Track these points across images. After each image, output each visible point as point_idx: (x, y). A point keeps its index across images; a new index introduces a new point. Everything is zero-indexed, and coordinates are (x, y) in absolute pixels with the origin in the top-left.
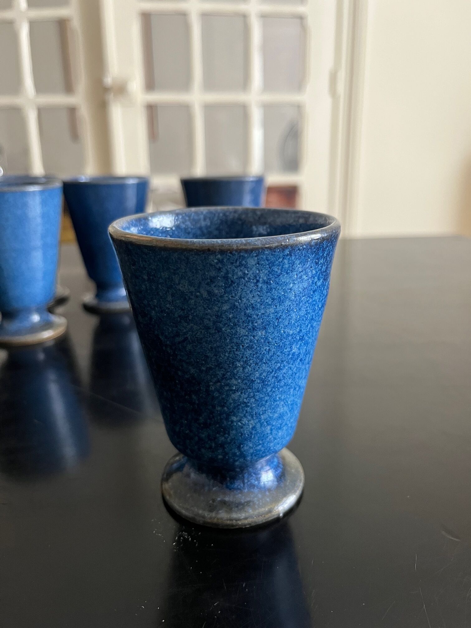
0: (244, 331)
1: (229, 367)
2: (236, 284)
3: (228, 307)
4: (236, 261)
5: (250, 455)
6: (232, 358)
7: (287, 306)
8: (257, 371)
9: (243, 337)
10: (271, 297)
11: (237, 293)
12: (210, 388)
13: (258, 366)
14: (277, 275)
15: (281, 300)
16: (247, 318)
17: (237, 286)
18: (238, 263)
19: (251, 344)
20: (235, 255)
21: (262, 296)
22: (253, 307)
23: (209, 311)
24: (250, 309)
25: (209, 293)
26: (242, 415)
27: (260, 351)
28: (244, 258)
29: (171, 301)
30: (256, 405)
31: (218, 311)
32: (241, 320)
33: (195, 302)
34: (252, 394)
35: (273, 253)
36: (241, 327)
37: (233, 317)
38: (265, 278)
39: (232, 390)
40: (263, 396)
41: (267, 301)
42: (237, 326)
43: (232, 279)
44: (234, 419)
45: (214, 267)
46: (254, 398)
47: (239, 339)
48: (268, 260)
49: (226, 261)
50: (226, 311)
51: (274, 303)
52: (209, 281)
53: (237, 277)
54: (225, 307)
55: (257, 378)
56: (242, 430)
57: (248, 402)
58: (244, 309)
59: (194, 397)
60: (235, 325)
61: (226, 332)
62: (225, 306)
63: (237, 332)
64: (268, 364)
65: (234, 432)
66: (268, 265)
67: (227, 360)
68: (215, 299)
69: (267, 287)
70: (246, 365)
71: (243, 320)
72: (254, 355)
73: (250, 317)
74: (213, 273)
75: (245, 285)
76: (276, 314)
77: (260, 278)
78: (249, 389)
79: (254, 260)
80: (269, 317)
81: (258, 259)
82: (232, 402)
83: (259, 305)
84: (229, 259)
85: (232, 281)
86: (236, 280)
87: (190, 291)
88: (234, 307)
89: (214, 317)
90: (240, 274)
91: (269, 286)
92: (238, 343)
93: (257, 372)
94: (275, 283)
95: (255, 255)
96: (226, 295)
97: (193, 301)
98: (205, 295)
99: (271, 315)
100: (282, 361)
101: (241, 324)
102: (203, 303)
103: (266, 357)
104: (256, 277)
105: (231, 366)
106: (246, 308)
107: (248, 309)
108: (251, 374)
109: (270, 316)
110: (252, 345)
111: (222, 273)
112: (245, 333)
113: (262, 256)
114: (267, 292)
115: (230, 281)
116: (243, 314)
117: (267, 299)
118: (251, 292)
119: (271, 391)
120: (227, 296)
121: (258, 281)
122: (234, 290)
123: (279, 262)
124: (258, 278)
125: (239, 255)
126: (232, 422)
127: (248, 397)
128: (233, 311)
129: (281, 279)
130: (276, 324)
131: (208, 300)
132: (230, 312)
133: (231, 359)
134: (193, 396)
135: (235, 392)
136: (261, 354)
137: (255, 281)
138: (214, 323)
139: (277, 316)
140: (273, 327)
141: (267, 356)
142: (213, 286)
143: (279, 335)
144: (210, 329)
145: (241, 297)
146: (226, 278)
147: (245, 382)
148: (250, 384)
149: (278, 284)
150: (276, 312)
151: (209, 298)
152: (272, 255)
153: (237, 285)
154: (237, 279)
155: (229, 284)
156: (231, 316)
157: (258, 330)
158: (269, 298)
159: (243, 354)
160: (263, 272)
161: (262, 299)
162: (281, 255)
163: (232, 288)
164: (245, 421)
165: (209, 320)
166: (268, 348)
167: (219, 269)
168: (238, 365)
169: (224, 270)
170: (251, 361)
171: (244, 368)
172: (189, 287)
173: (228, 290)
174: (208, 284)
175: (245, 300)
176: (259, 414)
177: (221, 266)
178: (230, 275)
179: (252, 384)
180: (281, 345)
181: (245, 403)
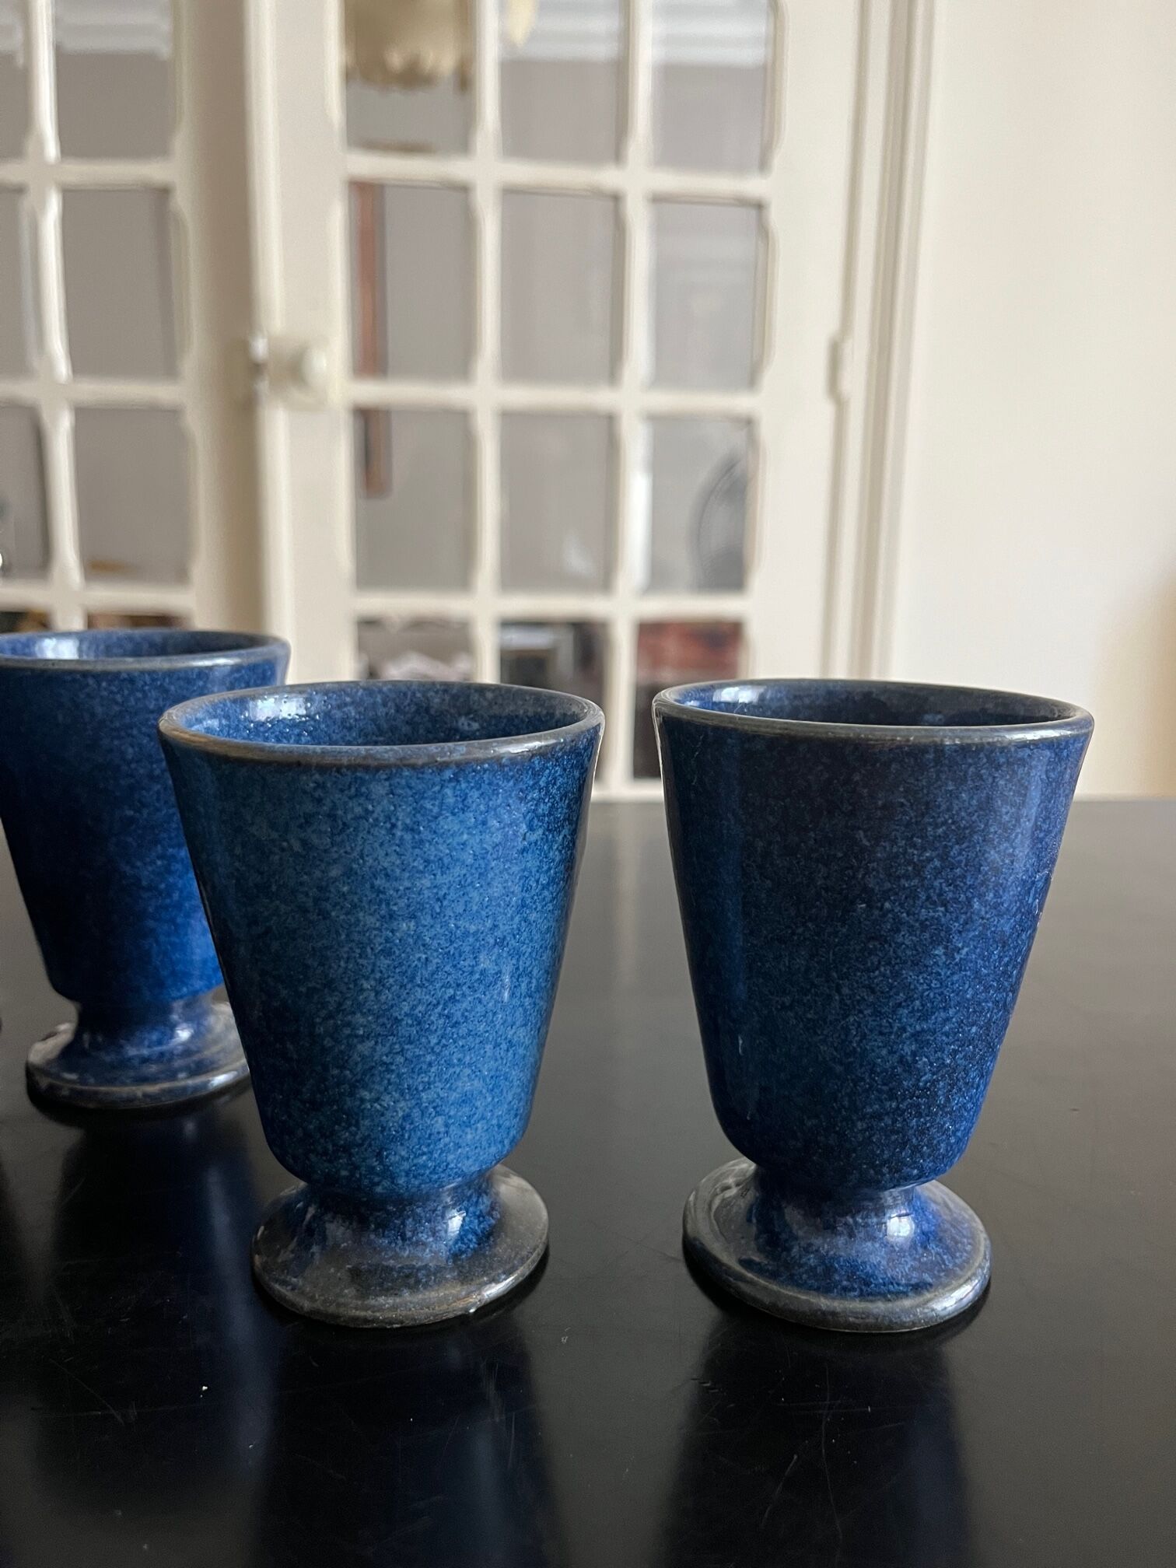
0: (373, 920)
1: (349, 989)
2: (352, 829)
3: (340, 872)
4: (350, 787)
5: (403, 1174)
6: (354, 972)
7: (459, 876)
8: (405, 1000)
9: (371, 932)
10: (422, 858)
11: (356, 845)
12: (317, 1029)
13: (407, 991)
14: (432, 816)
15: (443, 864)
16: (378, 896)
17: (353, 833)
18: (353, 790)
19: (388, 945)
20: (346, 775)
21: (403, 855)
22: (387, 875)
23: (305, 877)
24: (381, 878)
25: (304, 843)
26: (382, 1089)
27: (407, 962)
28: (363, 782)
29: (241, 856)
30: (408, 1070)
31: (321, 879)
32: (365, 898)
33: (281, 859)
34: (397, 1046)
35: (420, 776)
36: (365, 912)
37: (350, 892)
38: (408, 821)
39: (357, 1036)
40: (421, 1053)
41: (415, 864)
42: (359, 909)
43: (344, 820)
44: (366, 1095)
45: (309, 795)
46: (403, 1055)
47: (364, 935)
48: (411, 788)
49: (332, 786)
50: (336, 880)
51: (429, 868)
52: (303, 821)
53: (353, 816)
54: (335, 872)
55: (406, 1015)
56: (382, 1118)
57: (392, 1064)
58: (370, 878)
59: (290, 1046)
60: (355, 906)
61: (338, 919)
62: (333, 869)
63: (358, 920)
64: (426, 988)
65: (367, 1122)
66: (412, 796)
67: (343, 976)
68: (316, 855)
69: (414, 838)
70: (381, 988)
71: (369, 898)
72: (395, 968)
73: (384, 893)
74: (309, 807)
75: (369, 832)
76: (435, 891)
77: (397, 819)
78: (390, 1036)
79: (384, 787)
80: (422, 897)
81: (390, 785)
82: (359, 1059)
83: (398, 871)
84: (335, 783)
85: (344, 824)
86: (352, 822)
87: (271, 838)
88: (349, 873)
89: (315, 890)
90: (358, 810)
91: (417, 837)
92: (362, 943)
93: (405, 1003)
94: (430, 831)
95: (384, 777)
96: (335, 849)
97: (277, 857)
98: (297, 846)
99: (426, 892)
100: (458, 985)
101: (367, 907)
102: (294, 862)
103: (422, 974)
104: (390, 819)
105: (351, 986)
106: (374, 876)
107: (379, 878)
108: (392, 1006)
109: (423, 894)
110: (391, 948)
111: (325, 808)
112: (375, 924)
113: (398, 780)
114: (414, 848)
115: (340, 823)
116: (368, 885)
117: (414, 860)
118: (382, 844)
119: (438, 1043)
120: (336, 852)
121: (394, 826)
122: (348, 840)
123: (434, 792)
124: (393, 820)
125: (354, 776)
126: (362, 1100)
127: (390, 1053)
128: (350, 881)
129: (442, 823)
130: (438, 910)
131: (304, 857)
132: (344, 883)
133: (352, 974)
134: (288, 1043)
135: (363, 1041)
136: (409, 966)
137: (388, 825)
138: (316, 900)
139: (437, 893)
140: (432, 916)
141: (424, 972)
142: (309, 830)
143: (446, 933)
144: (309, 912)
145: (362, 854)
146: (332, 816)
147: (381, 1020)
148: (392, 1026)
149: (435, 832)
150: (435, 887)
151: (304, 853)
152: (418, 778)
153: (354, 831)
154: (352, 819)
155: (340, 828)
156: (345, 889)
157: (400, 918)
158: (419, 859)
159: (374, 964)
160: (403, 810)
161: (404, 861)
162: (437, 779)
163: (346, 837)
164: (387, 1100)
165: (307, 895)
166: (424, 956)
167: (319, 801)
168: (366, 985)
169: (328, 802)
170: (391, 980)
171: (377, 993)
172: (270, 831)
173: (338, 839)
174: (301, 826)
175: (371, 861)
176: (416, 1089)
177: (322, 795)
178: (340, 812)
179: (397, 1026)
180: (452, 953)
181: (385, 1063)
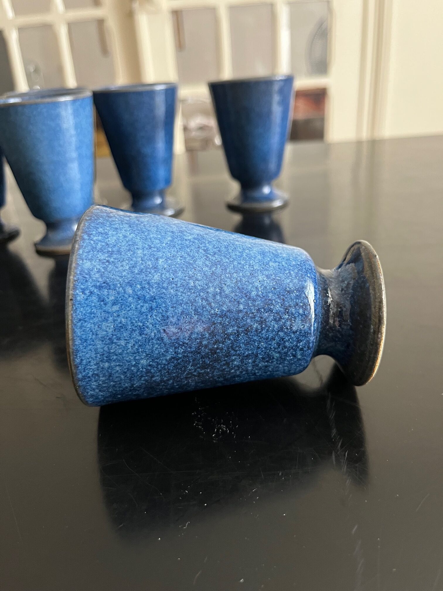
0: (156, 276)
1: (194, 293)
2: (107, 280)
3: (130, 288)
4: (85, 277)
5: (300, 283)
6: (185, 289)
7: (140, 240)
8: (202, 269)
9: (163, 278)
10: (127, 252)
11: (116, 279)
12: (218, 313)
13: (197, 267)
14: (106, 246)
15: (133, 244)
16: (144, 272)
17: (109, 279)
18: (86, 276)
19: (171, 271)
20: (78, 278)
21: (124, 259)
22: (133, 267)
23: (132, 306)
24: (135, 270)
25: (114, 304)
26: (251, 285)
27: (181, 265)
28: (82, 271)
29: (126, 342)
30: (241, 273)
31: (134, 298)
32: (145, 278)
33: (124, 318)
34: (227, 275)
35: (84, 247)
36: (152, 279)
37: (141, 285)
38: (106, 255)
39: (220, 293)
40: (232, 266)
41: (129, 255)
42: (150, 282)
43: (102, 282)
44: (254, 294)
45: (88, 297)
46: (233, 274)
47: (164, 281)
48: (89, 252)
49: (84, 286)
50: (134, 290)
51: (133, 250)
52: (102, 303)
53: (100, 278)
54: (130, 290)
55: (210, 269)
56: (268, 288)
57: (237, 279)
58: (134, 274)
59: (230, 330)
60: (149, 283)
61: (155, 293)
62: (128, 291)
63: (156, 283)
64: (197, 259)
65: (270, 295)
66: (94, 252)
67: (187, 294)
68: (120, 299)
69: (115, 254)
70: (194, 278)
71: (145, 276)
72: (184, 270)
73: (142, 270)
74: (94, 298)
75: (110, 272)
76: (145, 249)
77: (105, 259)
78: (221, 278)
79: (87, 262)
80: (147, 254)
81: (86, 260)
82: (234, 294)
83: (131, 262)
84: (82, 284)
85: (104, 283)
86: (103, 279)
87: (113, 321)
88: (130, 284)
89: (139, 302)
90: (97, 275)
91: (115, 253)
92: (169, 283)
93: (204, 269)
94: (114, 247)
95: (81, 262)
96: (117, 289)
97: (123, 320)
98: (116, 308)
99: (145, 253)
100: (199, 247)
101: (149, 278)
102: (124, 311)
103: (189, 260)
104: (104, 262)
105: (193, 291)
106: (133, 272)
107: (134, 271)
108: (205, 274)
109: (146, 254)
110: (173, 270)
111: (95, 291)
112: (158, 275)
113: (84, 256)
114: (121, 254)
115: (104, 285)
116: (138, 276)
117: (127, 255)
118: (117, 267)
119: (229, 259)
120: (119, 289)
121: (108, 261)
122: (113, 282)
123: (94, 243)
124: (105, 261)
125: (79, 275)
126: (257, 295)
127: (231, 279)
128: (135, 284)
129: (111, 243)
130: (156, 249)
131: (122, 305)
132: (135, 287)
133: (186, 290)
134: (228, 331)
135: (224, 290)
136: (184, 264)
137: (107, 263)
138: (145, 301)
139: (147, 248)
140: (158, 252)
141: (187, 259)
142: (107, 300)
143: (169, 248)
144: (152, 307)
145: (121, 277)
146: (100, 288)
147: (212, 281)
148: (216, 276)
149: (115, 246)
150: (143, 249)
151: (119, 305)
152: (85, 248)
153: (108, 279)
154: (102, 279)
155: (106, 285)
156: (139, 286)
157: (157, 264)
158: (127, 253)
159: (181, 279)
160: (100, 256)
161: (126, 259)
162: (87, 241)
163: (111, 283)
164: (257, 284)
165: (142, 306)
166: (179, 258)
167: (91, 293)
168: (192, 284)
169: (92, 289)
170: (190, 273)
171: (197, 280)
172: (109, 322)
173: (112, 287)
174: (105, 304)
175: (125, 273)
176: (252, 271)
177: (88, 291)
178: (98, 284)
179: (216, 274)
180: (180, 247)
181: (236, 282)
